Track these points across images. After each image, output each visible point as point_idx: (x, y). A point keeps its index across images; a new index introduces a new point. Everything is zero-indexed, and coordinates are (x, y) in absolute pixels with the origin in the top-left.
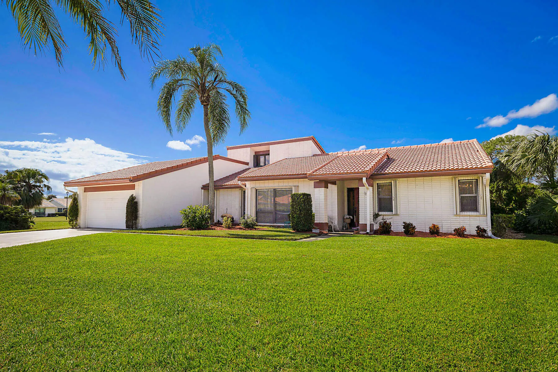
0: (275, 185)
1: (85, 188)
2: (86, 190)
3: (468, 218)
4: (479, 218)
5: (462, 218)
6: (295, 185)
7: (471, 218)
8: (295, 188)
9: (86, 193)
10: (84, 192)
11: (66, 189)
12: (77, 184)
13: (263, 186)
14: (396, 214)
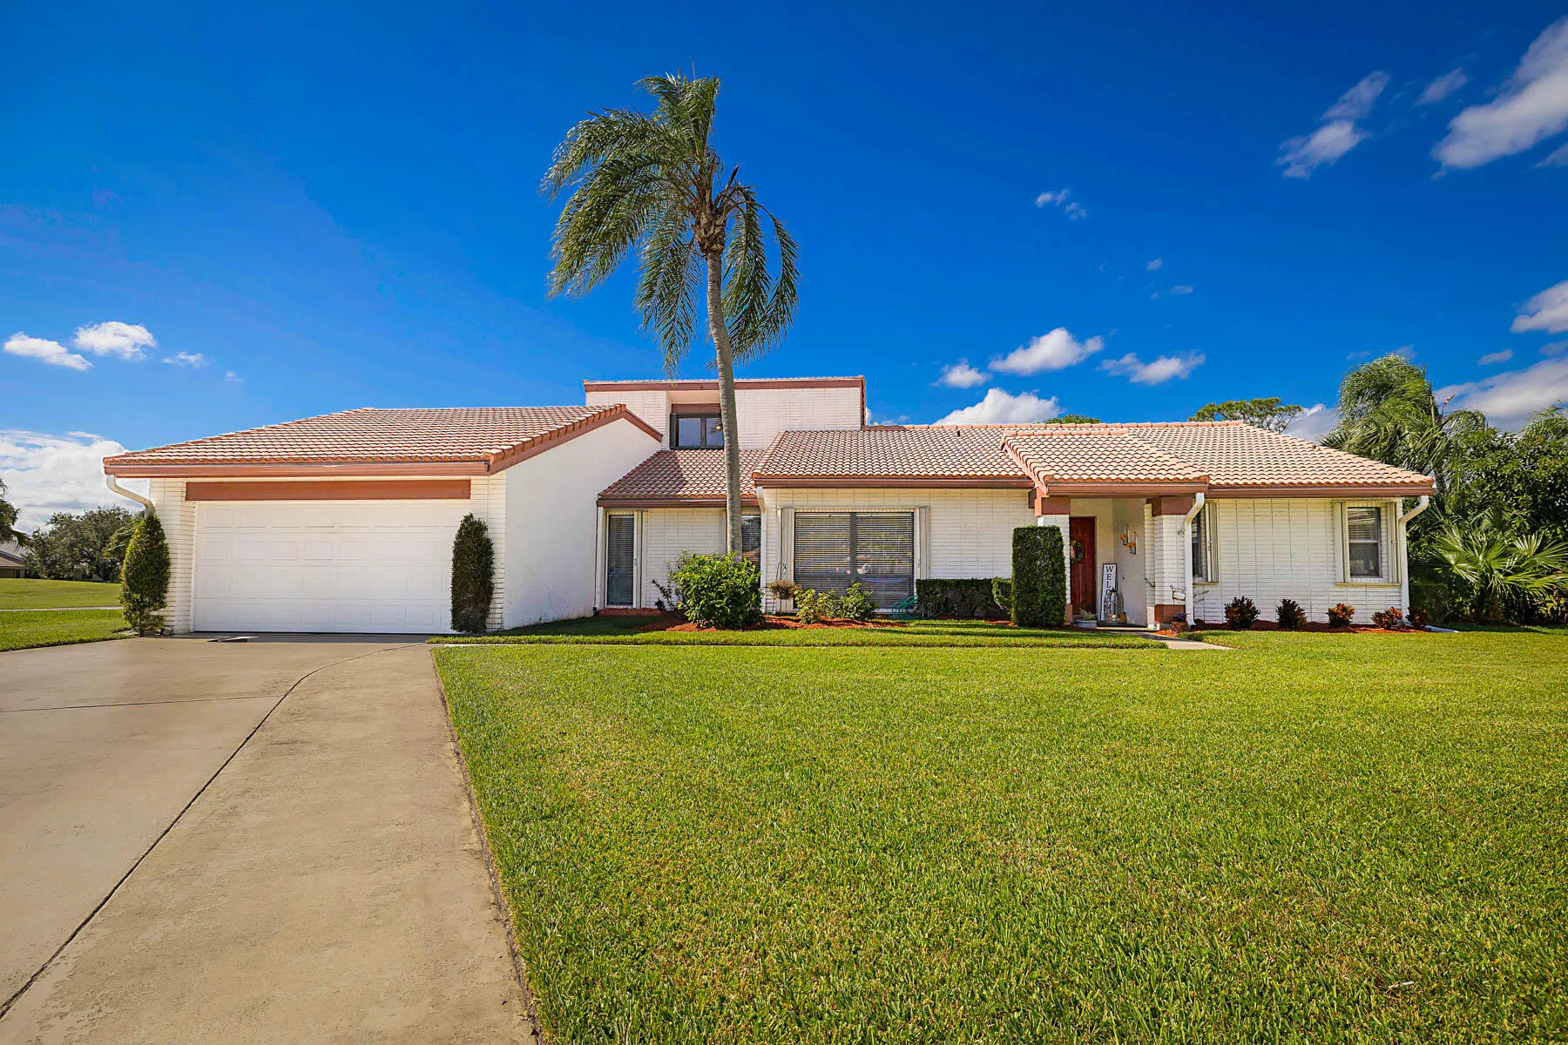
0: (858, 503)
1: (187, 483)
2: (195, 493)
3: (1364, 589)
4: (1383, 590)
5: (1352, 589)
6: (918, 503)
7: (1368, 589)
8: (923, 514)
9: (190, 503)
10: (187, 499)
11: (116, 486)
12: (148, 471)
13: (820, 503)
14: (1215, 582)
